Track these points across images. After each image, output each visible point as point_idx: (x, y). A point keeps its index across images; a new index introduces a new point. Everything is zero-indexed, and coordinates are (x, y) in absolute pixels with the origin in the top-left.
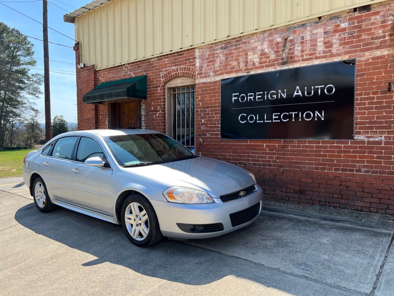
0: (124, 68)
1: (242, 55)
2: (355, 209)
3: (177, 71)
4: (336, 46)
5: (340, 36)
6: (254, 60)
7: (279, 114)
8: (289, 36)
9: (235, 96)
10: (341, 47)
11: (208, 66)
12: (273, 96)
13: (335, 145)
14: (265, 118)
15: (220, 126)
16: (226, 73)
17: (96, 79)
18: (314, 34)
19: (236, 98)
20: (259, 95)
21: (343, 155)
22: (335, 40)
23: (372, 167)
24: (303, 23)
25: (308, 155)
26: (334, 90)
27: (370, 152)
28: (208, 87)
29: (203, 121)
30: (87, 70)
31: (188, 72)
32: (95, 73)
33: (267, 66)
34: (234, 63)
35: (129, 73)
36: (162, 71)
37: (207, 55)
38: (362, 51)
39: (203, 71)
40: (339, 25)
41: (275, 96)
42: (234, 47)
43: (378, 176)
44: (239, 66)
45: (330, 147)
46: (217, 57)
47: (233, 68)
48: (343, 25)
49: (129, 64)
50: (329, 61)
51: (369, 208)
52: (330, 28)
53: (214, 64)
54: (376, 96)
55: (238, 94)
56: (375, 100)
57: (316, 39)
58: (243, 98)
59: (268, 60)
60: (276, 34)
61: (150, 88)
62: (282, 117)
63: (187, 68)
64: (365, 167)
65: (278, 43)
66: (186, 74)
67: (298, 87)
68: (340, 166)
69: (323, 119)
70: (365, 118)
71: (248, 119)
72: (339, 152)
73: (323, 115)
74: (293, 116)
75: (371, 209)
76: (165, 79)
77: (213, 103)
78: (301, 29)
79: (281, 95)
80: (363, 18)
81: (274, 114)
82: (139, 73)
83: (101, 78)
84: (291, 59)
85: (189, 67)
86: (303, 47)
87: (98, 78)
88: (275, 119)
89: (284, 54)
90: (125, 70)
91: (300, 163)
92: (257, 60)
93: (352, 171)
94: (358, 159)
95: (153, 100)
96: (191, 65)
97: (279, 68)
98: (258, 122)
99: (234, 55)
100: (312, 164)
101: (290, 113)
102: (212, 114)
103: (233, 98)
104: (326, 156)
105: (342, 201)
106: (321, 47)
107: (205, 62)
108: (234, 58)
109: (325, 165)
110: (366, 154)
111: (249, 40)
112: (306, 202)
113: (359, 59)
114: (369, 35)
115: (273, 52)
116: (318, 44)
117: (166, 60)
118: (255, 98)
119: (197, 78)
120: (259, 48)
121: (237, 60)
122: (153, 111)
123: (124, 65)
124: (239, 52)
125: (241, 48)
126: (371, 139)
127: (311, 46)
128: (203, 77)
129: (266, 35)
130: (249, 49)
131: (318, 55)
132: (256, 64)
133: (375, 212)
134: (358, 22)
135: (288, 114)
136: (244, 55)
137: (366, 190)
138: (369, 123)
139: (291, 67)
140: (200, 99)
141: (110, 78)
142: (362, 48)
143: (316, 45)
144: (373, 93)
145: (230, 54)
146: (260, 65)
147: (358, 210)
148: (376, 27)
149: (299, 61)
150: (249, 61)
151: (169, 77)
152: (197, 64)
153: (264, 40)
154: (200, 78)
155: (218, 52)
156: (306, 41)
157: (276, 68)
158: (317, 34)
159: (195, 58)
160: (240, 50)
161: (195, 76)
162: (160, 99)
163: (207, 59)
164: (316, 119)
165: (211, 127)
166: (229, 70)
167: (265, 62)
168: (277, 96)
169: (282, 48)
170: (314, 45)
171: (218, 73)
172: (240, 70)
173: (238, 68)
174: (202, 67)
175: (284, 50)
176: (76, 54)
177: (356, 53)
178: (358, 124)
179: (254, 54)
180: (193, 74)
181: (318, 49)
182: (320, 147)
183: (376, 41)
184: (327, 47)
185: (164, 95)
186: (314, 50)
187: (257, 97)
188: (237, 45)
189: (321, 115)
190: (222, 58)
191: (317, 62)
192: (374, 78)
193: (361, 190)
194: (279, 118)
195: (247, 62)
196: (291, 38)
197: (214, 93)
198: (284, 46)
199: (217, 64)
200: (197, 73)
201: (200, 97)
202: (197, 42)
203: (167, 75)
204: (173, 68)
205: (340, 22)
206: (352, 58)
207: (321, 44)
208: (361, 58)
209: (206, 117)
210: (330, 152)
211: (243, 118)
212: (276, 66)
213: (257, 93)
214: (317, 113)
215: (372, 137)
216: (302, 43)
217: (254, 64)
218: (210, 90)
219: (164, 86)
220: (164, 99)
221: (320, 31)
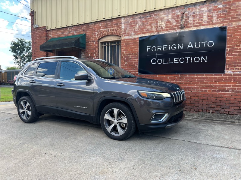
0: (69, 29)
1: (154, 22)
2: (224, 114)
3: (108, 31)
4: (215, 18)
5: (217, 12)
6: (162, 25)
7: (178, 58)
8: (185, 12)
9: (149, 48)
10: (218, 19)
11: (130, 28)
12: (175, 48)
13: (213, 76)
14: (169, 61)
15: (138, 66)
16: (143, 33)
17: (47, 36)
18: (201, 11)
19: (150, 49)
20: (165, 47)
21: (218, 82)
22: (214, 15)
23: (235, 89)
24: (194, 4)
25: (196, 83)
26: (213, 44)
27: (234, 80)
28: (130, 42)
29: (126, 63)
30: (40, 29)
31: (116, 32)
32: (46, 32)
33: (170, 29)
34: (149, 27)
35: (72, 32)
36: (97, 31)
37: (130, 22)
38: (230, 22)
39: (127, 31)
40: (217, 6)
41: (176, 48)
42: (148, 17)
43: (239, 94)
44: (152, 29)
45: (210, 78)
46: (137, 23)
47: (148, 30)
48: (219, 6)
49: (72, 26)
50: (211, 27)
51: (233, 112)
52: (211, 7)
53: (134, 28)
54: (238, 48)
55: (151, 46)
56: (238, 50)
57: (203, 14)
58: (154, 49)
59: (171, 26)
60: (177, 10)
61: (88, 42)
62: (180, 60)
63: (115, 30)
64: (231, 89)
65: (178, 16)
66: (114, 33)
67: (190, 42)
68: (216, 89)
69: (206, 61)
70: (232, 61)
71: (158, 61)
72: (216, 81)
73: (206, 59)
74: (187, 60)
75: (234, 113)
76: (99, 37)
77: (134, 52)
78: (194, 8)
79: (179, 47)
80: (232, 3)
81: (175, 59)
82: (80, 32)
83: (51, 35)
84: (186, 25)
85: (116, 29)
86: (194, 18)
87: (49, 35)
88: (176, 62)
89: (182, 23)
90: (69, 30)
91: (191, 88)
92: (164, 26)
93: (224, 91)
94: (227, 84)
95: (90, 50)
96: (118, 28)
97: (178, 31)
98: (164, 63)
99: (149, 22)
100: (198, 88)
101: (185, 58)
102: (132, 59)
103: (148, 49)
104: (207, 83)
105: (217, 109)
106: (205, 19)
107: (128, 26)
108: (148, 24)
109: (207, 88)
110: (232, 82)
111: (159, 13)
112: (194, 110)
113: (229, 26)
114: (235, 13)
115: (174, 21)
116: (204, 17)
117: (100, 24)
118: (162, 49)
119: (123, 36)
120: (165, 18)
121: (150, 25)
122: (90, 57)
123: (69, 27)
124: (152, 20)
125: (153, 18)
126: (235, 73)
127: (200, 18)
128: (126, 36)
129: (170, 10)
130: (159, 19)
131: (203, 23)
132: (163, 28)
133: (236, 115)
134: (229, 5)
135: (184, 58)
136: (155, 22)
137: (232, 102)
138: (234, 63)
139: (186, 30)
140: (124, 49)
141: (58, 35)
142: (230, 20)
143: (202, 17)
144: (237, 46)
145: (146, 21)
146: (166, 29)
147: (226, 114)
148: (239, 8)
149: (191, 27)
150: (158, 26)
151: (102, 35)
152: (123, 27)
153: (169, 13)
154: (125, 36)
155: (137, 20)
156: (196, 15)
157: (177, 31)
158: (203, 11)
159: (121, 23)
160: (153, 19)
161: (121, 35)
162: (96, 49)
163: (129, 24)
164: (202, 62)
165: (131, 67)
166: (145, 31)
167: (169, 27)
168: (177, 48)
169: (181, 19)
170: (201, 17)
171: (137, 33)
172: (152, 32)
173: (151, 30)
174: (126, 29)
175: (182, 20)
176: (31, 19)
177: (227, 22)
178: (228, 64)
179: (162, 22)
180: (120, 34)
181: (204, 20)
182: (204, 78)
183: (239, 16)
184: (209, 19)
185: (98, 47)
186: (202, 20)
187: (164, 48)
188: (150, 16)
189: (205, 59)
190: (140, 23)
191: (203, 28)
192: (237, 38)
193: (229, 102)
194: (178, 61)
195: (157, 27)
196: (187, 12)
197: (134, 45)
198: (182, 17)
199: (137, 28)
200: (122, 33)
201: (124, 48)
202: (123, 14)
203: (100, 34)
204: (105, 29)
205: (218, 4)
206: (225, 26)
207: (206, 17)
208: (230, 26)
209: (128, 61)
210: (210, 81)
211: (154, 61)
212: (176, 30)
213: (164, 46)
214: (202, 57)
215: (236, 71)
216: (194, 16)
217: (162, 28)
218: (131, 44)
219: (98, 41)
220: (98, 49)
221: (205, 9)
